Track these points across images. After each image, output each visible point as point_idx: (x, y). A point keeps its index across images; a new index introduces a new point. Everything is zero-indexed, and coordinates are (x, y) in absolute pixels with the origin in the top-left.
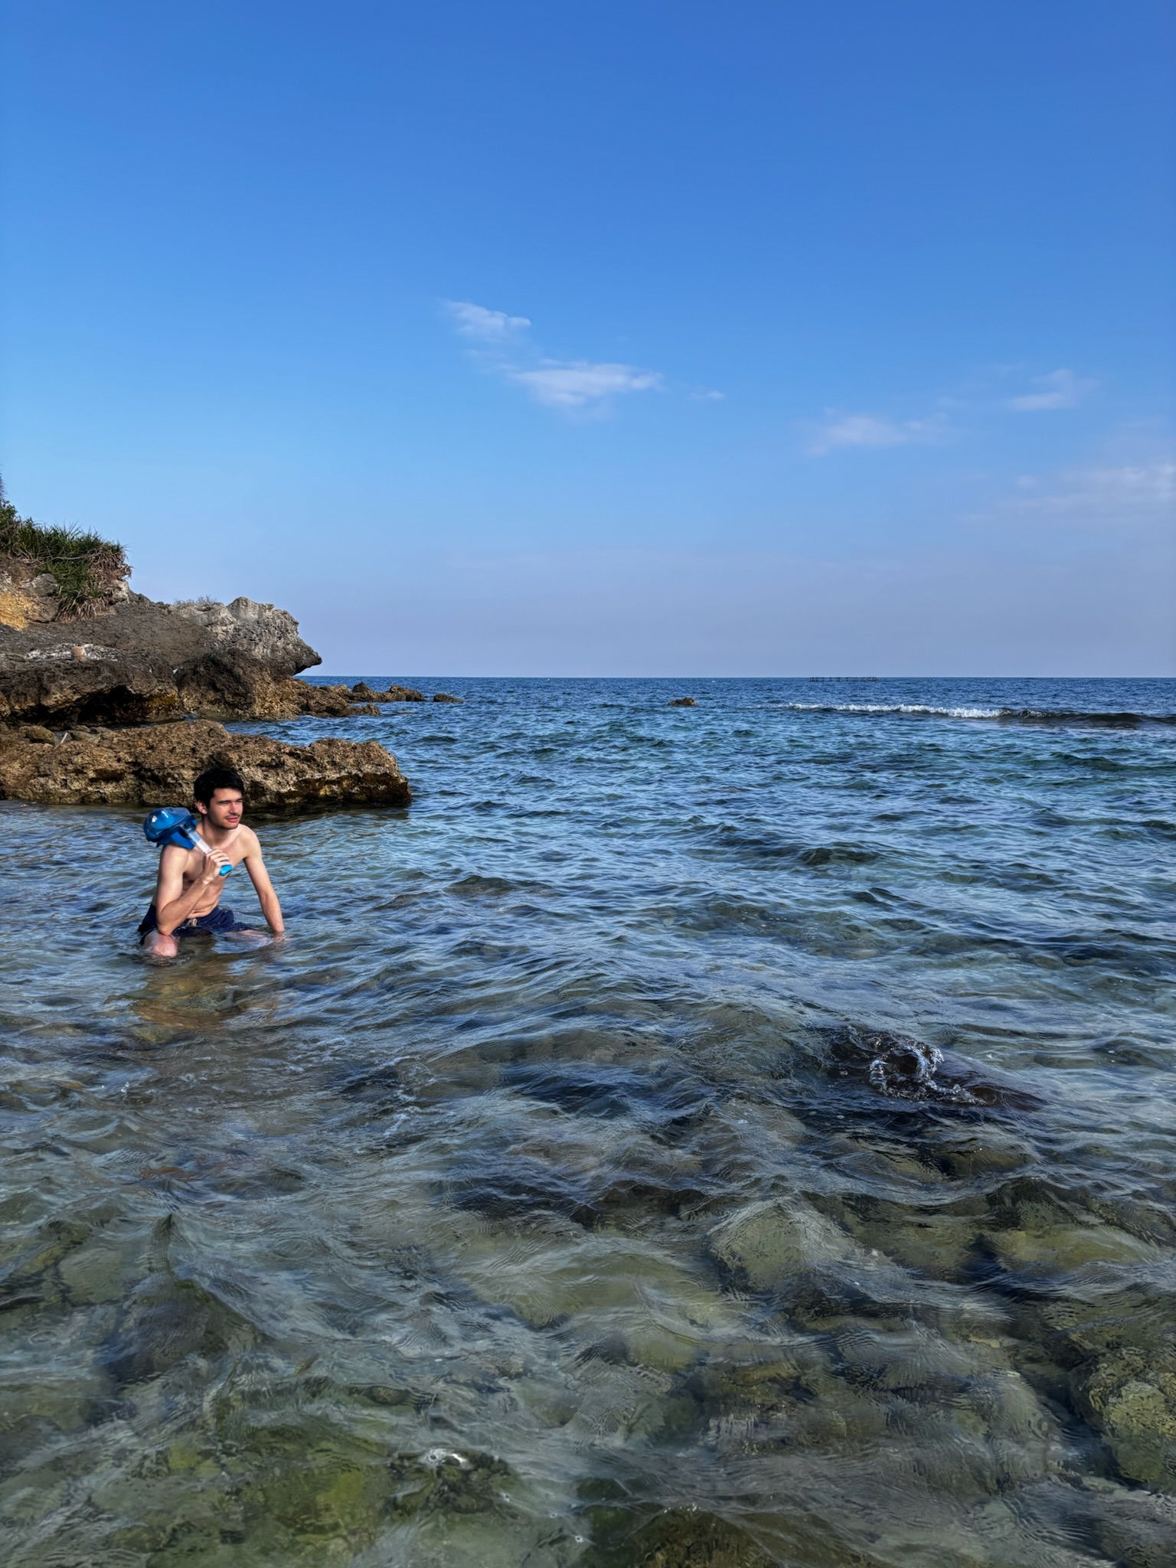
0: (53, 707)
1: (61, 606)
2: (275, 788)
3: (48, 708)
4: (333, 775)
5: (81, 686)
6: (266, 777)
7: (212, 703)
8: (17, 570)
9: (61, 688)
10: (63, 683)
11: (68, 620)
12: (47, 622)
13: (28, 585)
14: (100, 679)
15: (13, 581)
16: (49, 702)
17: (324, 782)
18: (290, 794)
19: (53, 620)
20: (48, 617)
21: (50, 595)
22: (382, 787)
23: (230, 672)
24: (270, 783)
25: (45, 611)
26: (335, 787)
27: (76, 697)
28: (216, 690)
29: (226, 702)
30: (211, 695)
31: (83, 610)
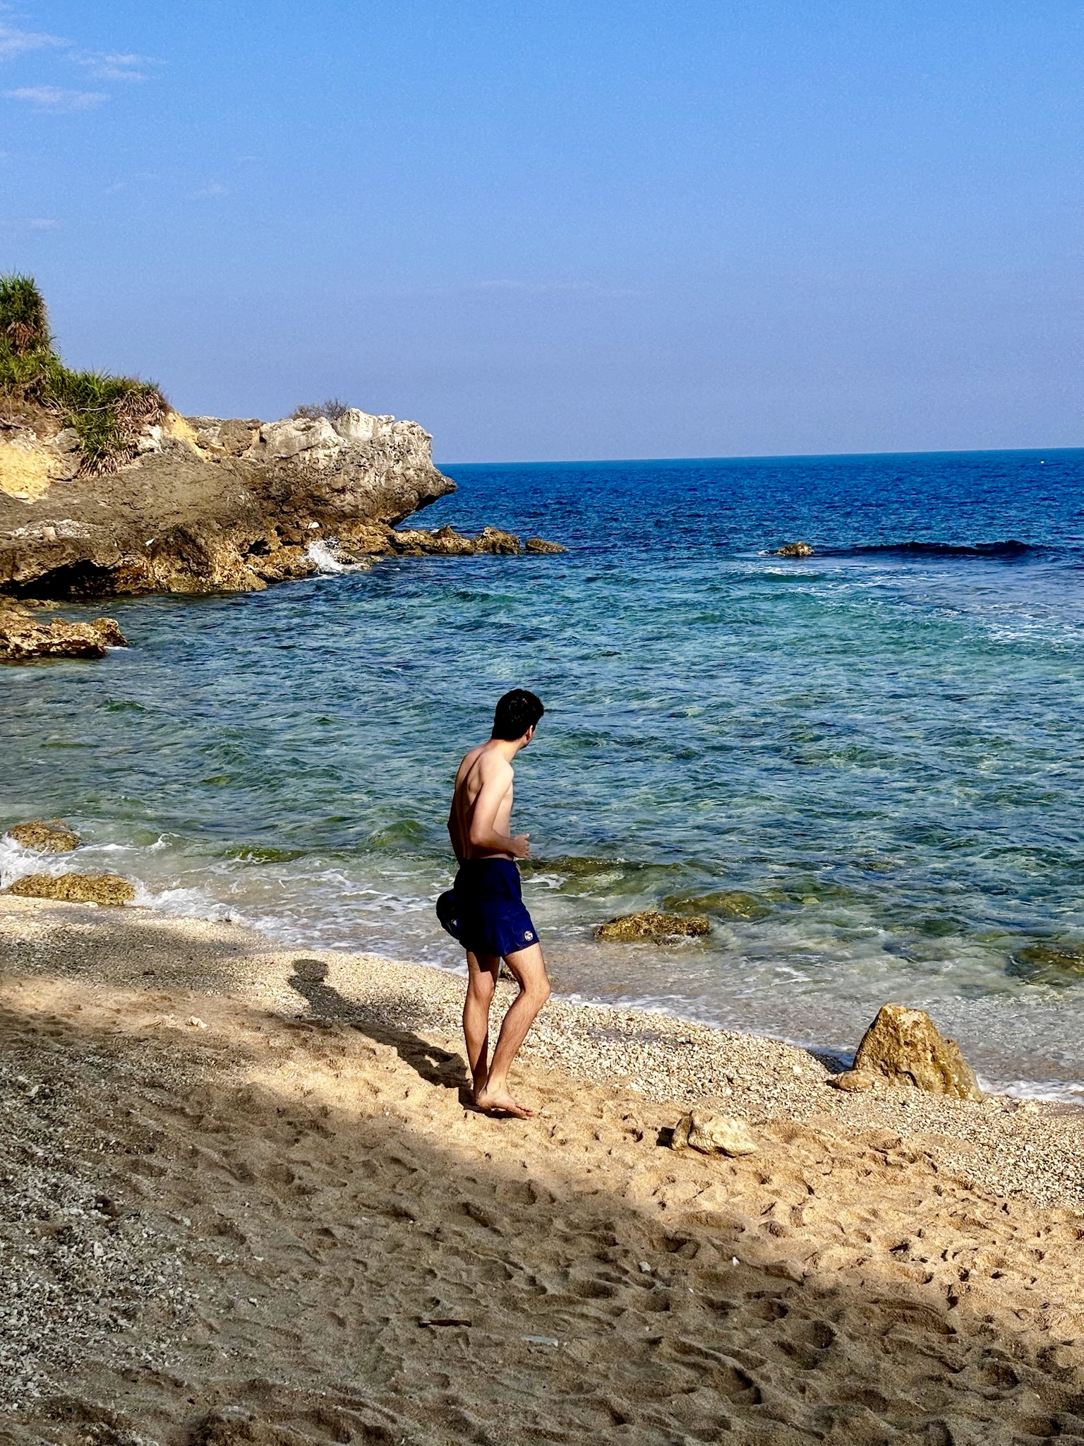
0: (23, 582)
1: (83, 462)
2: (27, 647)
3: (19, 582)
4: (56, 641)
5: (47, 563)
6: (23, 642)
7: (179, 571)
8: (42, 426)
9: (29, 565)
10: (31, 560)
11: (89, 477)
12: (70, 480)
13: (51, 441)
14: (64, 555)
15: (38, 437)
16: (19, 578)
17: (52, 645)
18: (34, 651)
19: (75, 477)
20: (70, 475)
21: (72, 451)
22: (83, 648)
23: (194, 542)
24: (25, 646)
25: (68, 469)
26: (59, 647)
27: (44, 572)
28: (183, 560)
29: (191, 571)
30: (179, 565)
31: (104, 466)
